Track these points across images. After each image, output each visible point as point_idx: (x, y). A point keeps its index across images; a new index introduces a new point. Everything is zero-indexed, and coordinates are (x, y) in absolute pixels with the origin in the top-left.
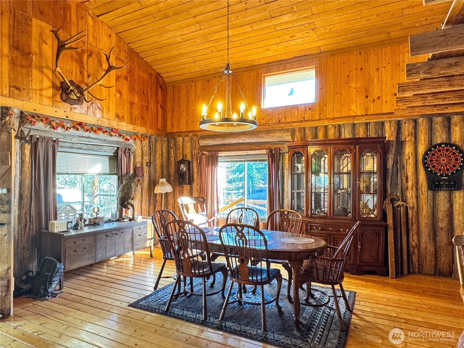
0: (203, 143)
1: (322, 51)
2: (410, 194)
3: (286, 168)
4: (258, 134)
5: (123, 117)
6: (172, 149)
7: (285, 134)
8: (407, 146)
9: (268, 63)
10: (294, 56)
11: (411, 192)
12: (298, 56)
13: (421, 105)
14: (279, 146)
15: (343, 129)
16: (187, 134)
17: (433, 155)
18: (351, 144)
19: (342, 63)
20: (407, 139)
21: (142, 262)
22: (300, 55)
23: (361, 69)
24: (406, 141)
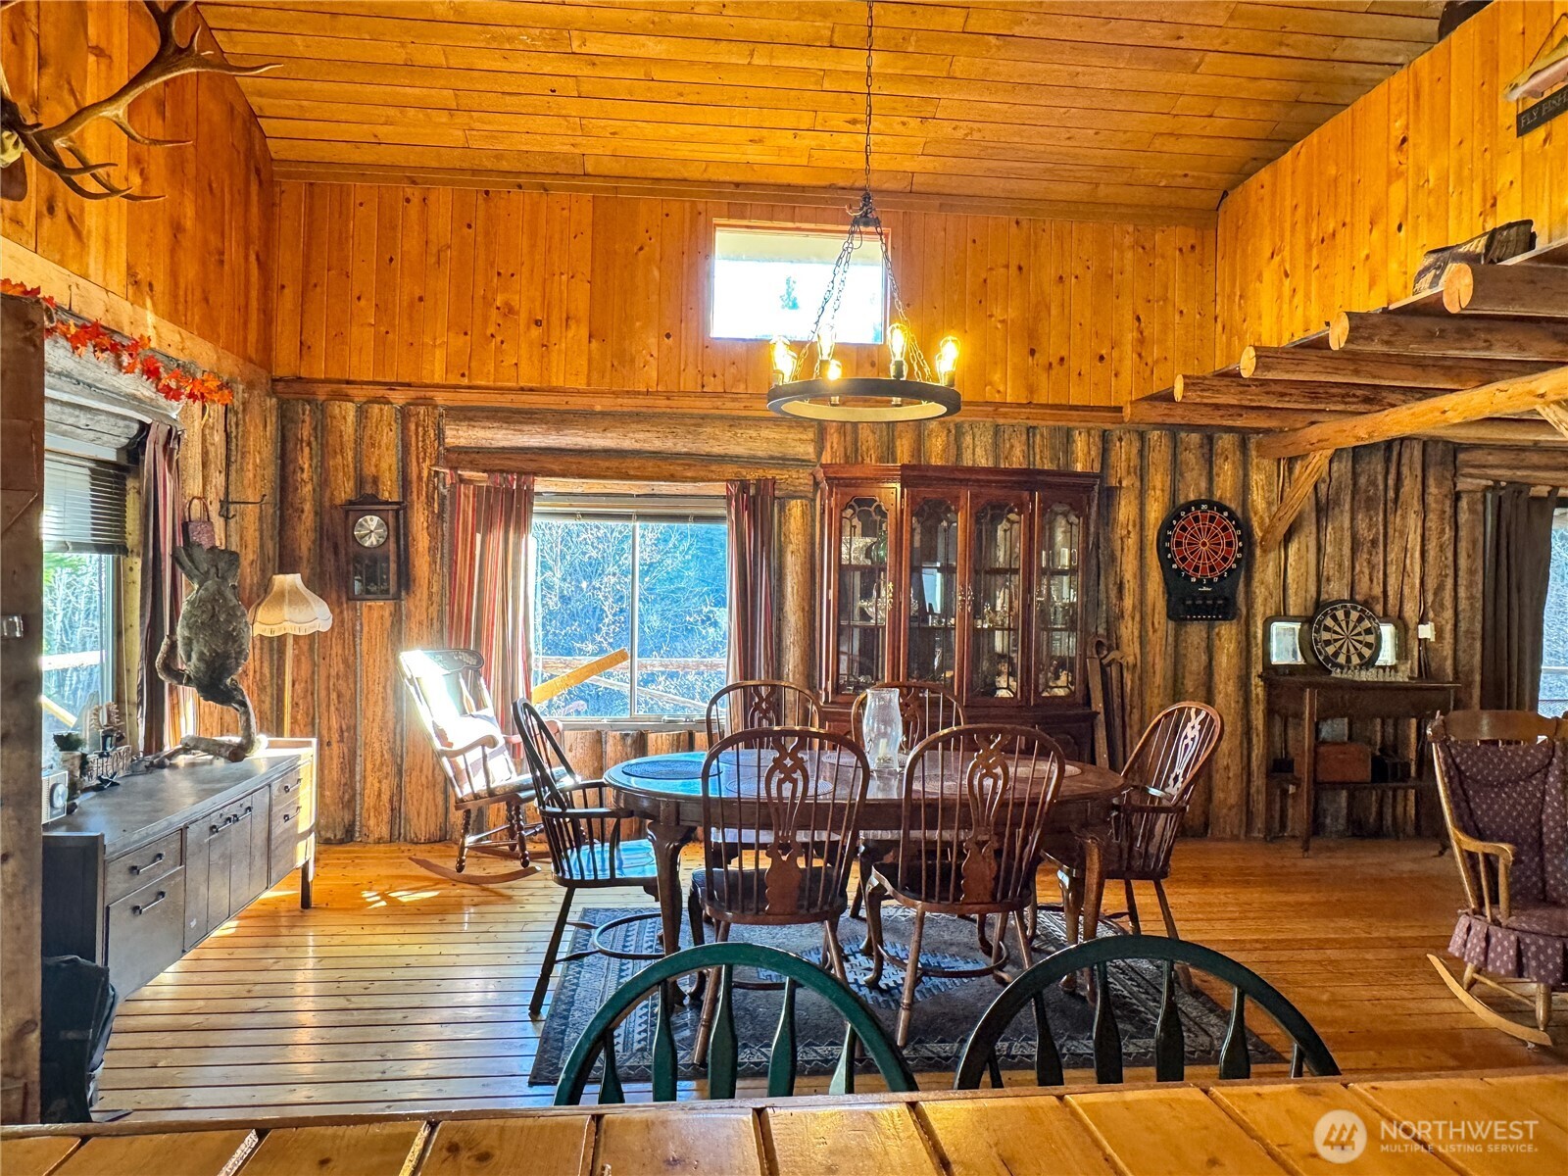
0: (460, 435)
1: (914, 188)
2: (1128, 630)
3: (791, 548)
4: (699, 425)
5: (151, 285)
6: (306, 450)
7: (794, 435)
8: (1123, 503)
9: (737, 185)
10: (827, 183)
11: (1130, 623)
12: (842, 184)
13: (1236, 402)
14: (770, 474)
15: (968, 439)
16: (381, 392)
17: (1184, 529)
18: (1020, 485)
19: (969, 242)
20: (1124, 484)
21: (284, 931)
22: (848, 184)
23: (1020, 268)
24: (1121, 487)
